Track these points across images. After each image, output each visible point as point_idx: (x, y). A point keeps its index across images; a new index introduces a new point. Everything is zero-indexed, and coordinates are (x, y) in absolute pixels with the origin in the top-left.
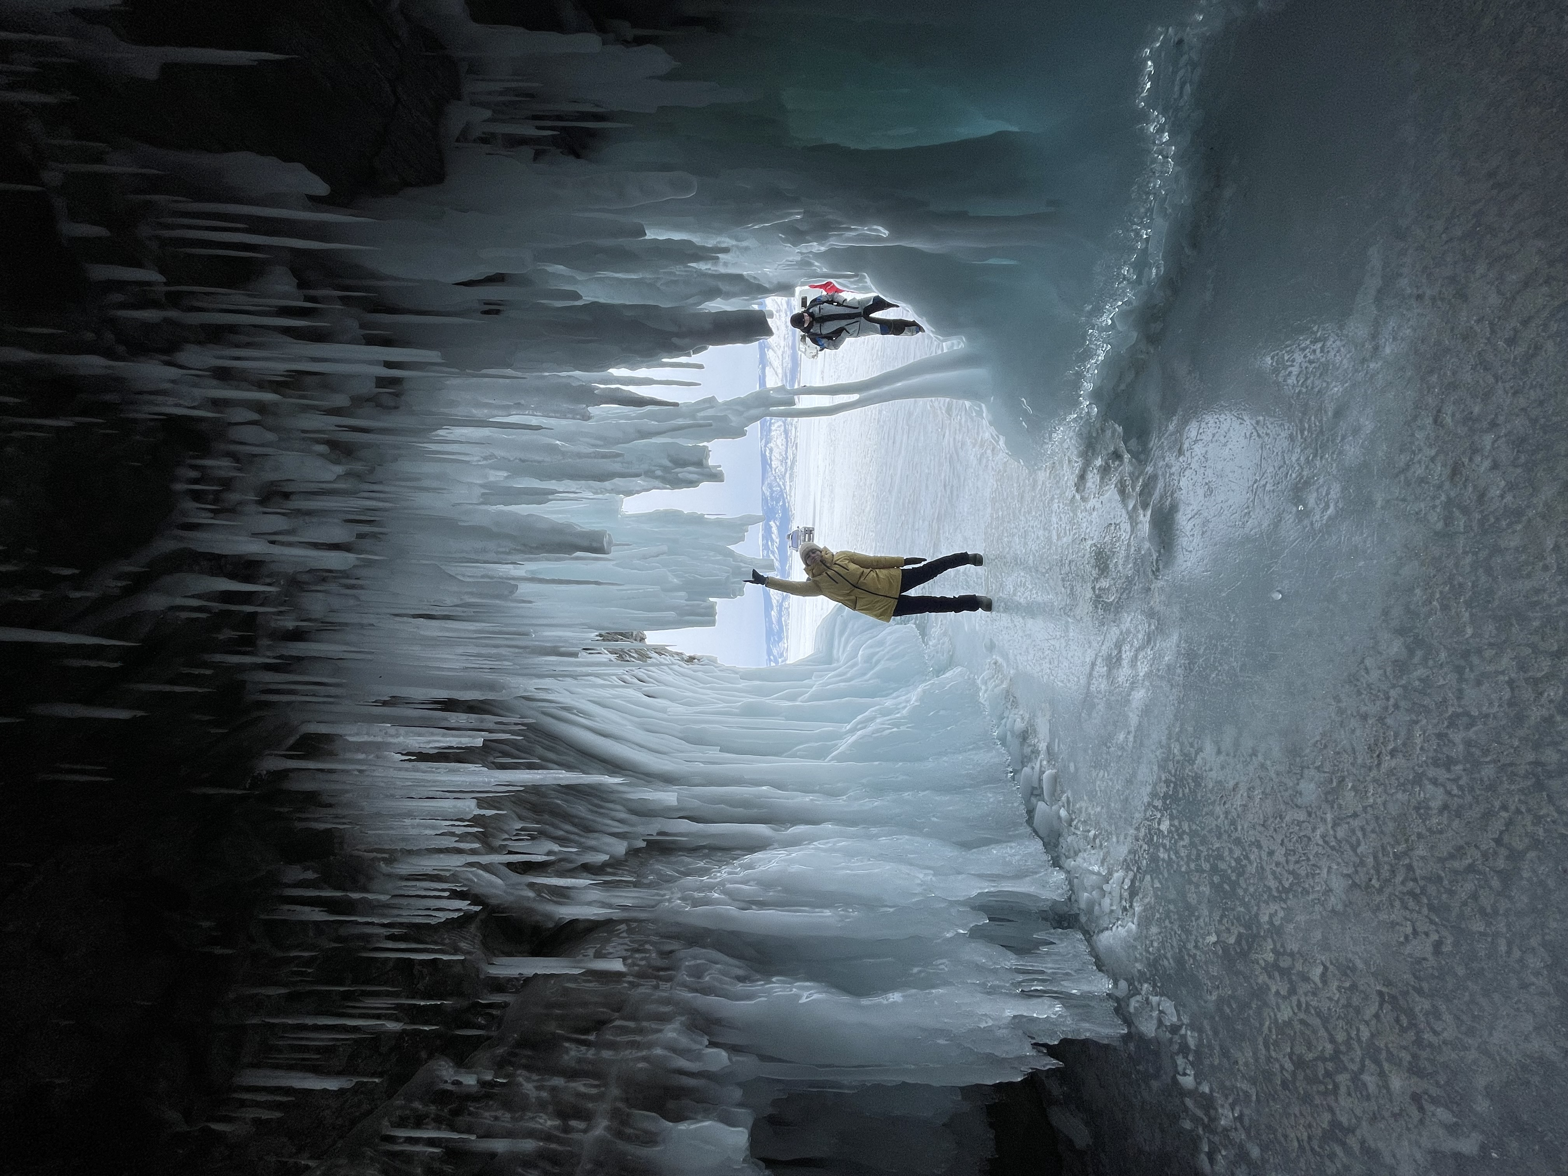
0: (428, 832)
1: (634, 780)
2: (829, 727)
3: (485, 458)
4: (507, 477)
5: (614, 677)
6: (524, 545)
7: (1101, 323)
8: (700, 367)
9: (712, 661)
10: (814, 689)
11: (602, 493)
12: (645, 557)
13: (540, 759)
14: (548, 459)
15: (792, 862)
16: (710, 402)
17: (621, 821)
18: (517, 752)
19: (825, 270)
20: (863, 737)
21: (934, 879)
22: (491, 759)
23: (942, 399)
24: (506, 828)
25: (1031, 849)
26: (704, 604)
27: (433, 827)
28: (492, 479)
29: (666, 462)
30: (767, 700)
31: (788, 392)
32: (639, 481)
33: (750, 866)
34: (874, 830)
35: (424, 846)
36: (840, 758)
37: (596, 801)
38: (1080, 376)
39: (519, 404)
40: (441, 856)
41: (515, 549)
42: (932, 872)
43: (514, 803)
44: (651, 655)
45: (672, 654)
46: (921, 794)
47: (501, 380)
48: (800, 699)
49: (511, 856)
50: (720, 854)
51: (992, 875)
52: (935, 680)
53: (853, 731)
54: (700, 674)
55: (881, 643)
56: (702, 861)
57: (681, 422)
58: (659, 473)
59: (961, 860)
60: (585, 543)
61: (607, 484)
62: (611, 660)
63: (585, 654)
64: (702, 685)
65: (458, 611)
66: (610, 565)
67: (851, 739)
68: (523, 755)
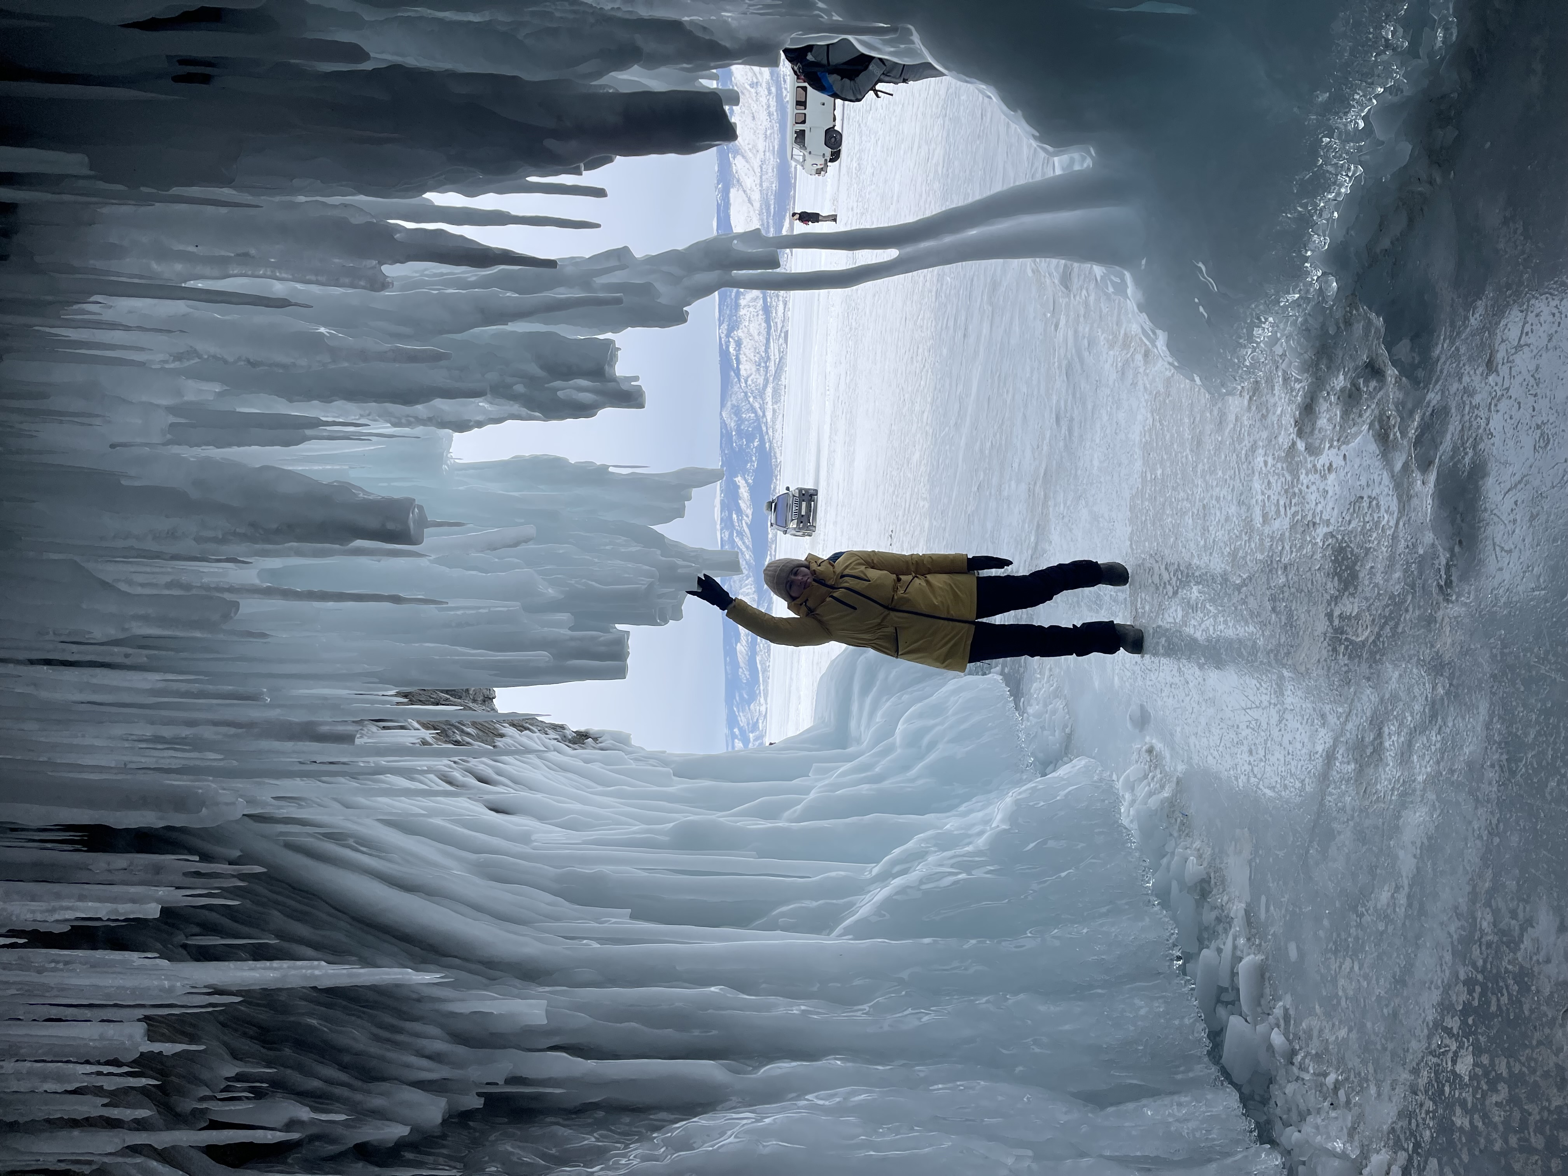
0: (50, 1086)
1: (463, 975)
2: (838, 871)
3: (179, 357)
4: (220, 395)
5: (432, 776)
6: (253, 525)
7: (1345, 125)
8: (599, 193)
9: (621, 741)
10: (812, 795)
11: (409, 424)
12: (492, 547)
13: (278, 936)
14: (303, 362)
15: (766, 1133)
16: (621, 255)
17: (436, 1057)
18: (235, 925)
19: (836, 18)
20: (903, 890)
21: (1034, 1166)
22: (180, 938)
23: (1054, 261)
24: (206, 1075)
25: (1218, 1109)
26: (604, 637)
27: (59, 1078)
28: (190, 397)
29: (534, 369)
30: (721, 818)
31: (766, 241)
32: (482, 404)
33: (685, 1144)
34: (922, 1070)
35: (40, 1112)
36: (862, 930)
37: (389, 1019)
38: (1306, 222)
39: (246, 255)
40: (76, 1133)
41: (235, 534)
42: (1030, 1153)
43: (224, 1025)
44: (503, 731)
45: (545, 728)
46: (1012, 1000)
47: (210, 209)
48: (787, 814)
49: (214, 1133)
50: (627, 1120)
51: (1145, 1159)
52: (1039, 782)
53: (884, 877)
54: (596, 767)
55: (938, 710)
56: (590, 1133)
57: (562, 293)
58: (520, 388)
59: (1084, 1129)
60: (373, 523)
61: (420, 409)
62: (424, 743)
63: (374, 729)
64: (600, 788)
65: (116, 654)
66: (423, 562)
67: (881, 894)
68: (245, 929)
